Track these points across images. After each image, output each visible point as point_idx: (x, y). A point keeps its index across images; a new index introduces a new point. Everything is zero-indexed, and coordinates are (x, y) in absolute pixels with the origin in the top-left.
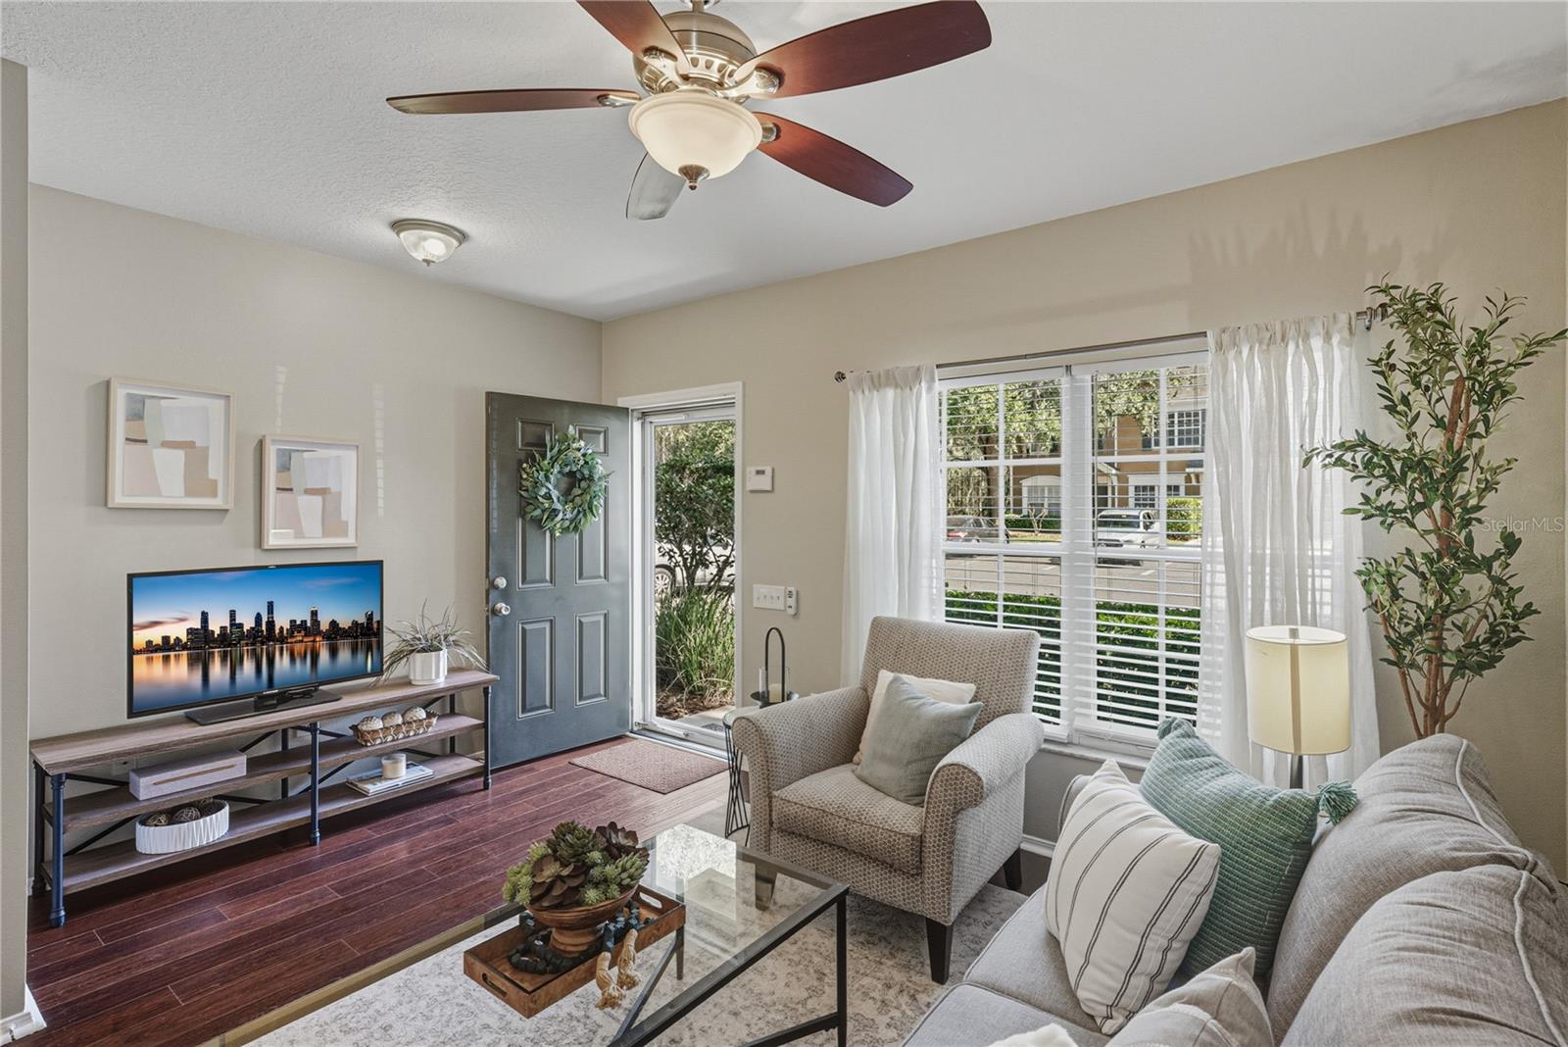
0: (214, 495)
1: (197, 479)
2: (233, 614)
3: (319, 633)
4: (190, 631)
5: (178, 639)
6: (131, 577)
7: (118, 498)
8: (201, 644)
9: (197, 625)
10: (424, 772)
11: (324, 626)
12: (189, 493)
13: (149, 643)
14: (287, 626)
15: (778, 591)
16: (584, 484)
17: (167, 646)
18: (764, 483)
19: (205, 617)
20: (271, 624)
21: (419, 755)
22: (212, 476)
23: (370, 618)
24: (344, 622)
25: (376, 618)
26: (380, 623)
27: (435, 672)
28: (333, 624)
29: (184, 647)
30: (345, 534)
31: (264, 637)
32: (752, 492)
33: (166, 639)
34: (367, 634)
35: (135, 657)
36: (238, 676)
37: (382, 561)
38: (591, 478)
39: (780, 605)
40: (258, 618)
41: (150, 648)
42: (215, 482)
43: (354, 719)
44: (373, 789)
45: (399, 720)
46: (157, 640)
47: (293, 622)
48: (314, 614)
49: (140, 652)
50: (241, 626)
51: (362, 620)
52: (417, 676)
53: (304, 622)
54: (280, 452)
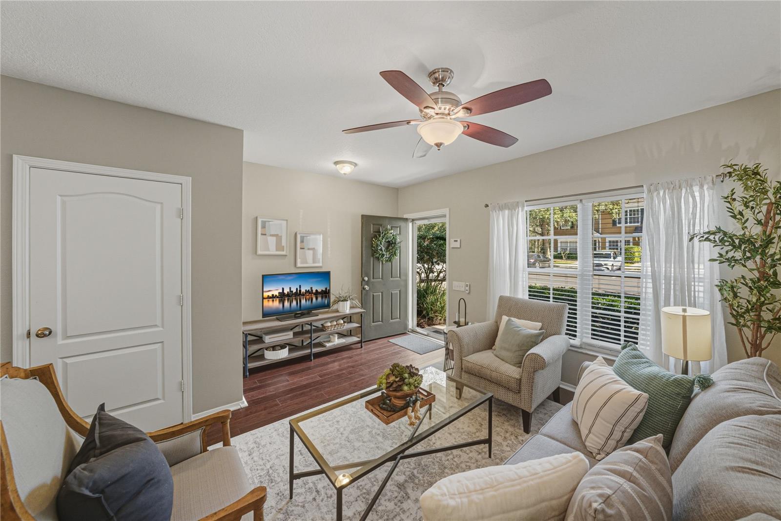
0: (283, 251)
1: (279, 247)
2: (290, 288)
3: (313, 293)
4: (279, 293)
5: (276, 295)
6: (263, 276)
7: (259, 252)
8: (282, 297)
9: (281, 291)
10: (343, 341)
11: (314, 291)
12: (277, 250)
13: (268, 296)
14: (304, 291)
15: (463, 284)
16: (393, 245)
17: (273, 297)
18: (457, 245)
19: (283, 289)
20: (300, 291)
21: (341, 335)
22: (283, 245)
23: (326, 289)
24: (319, 290)
25: (328, 289)
26: (329, 290)
27: (346, 308)
28: (317, 290)
29: (278, 297)
30: (319, 263)
31: (298, 294)
32: (453, 248)
33: (273, 295)
34: (326, 293)
35: (264, 300)
36: (292, 305)
37: (330, 272)
38: (395, 243)
39: (463, 289)
40: (297, 289)
41: (269, 297)
42: (284, 246)
43: (322, 322)
44: (328, 345)
45: (335, 323)
46: (271, 295)
47: (306, 290)
48: (311, 288)
49: (266, 298)
50: (292, 291)
51: (324, 289)
52: (340, 309)
53: (309, 290)
54: (301, 236)
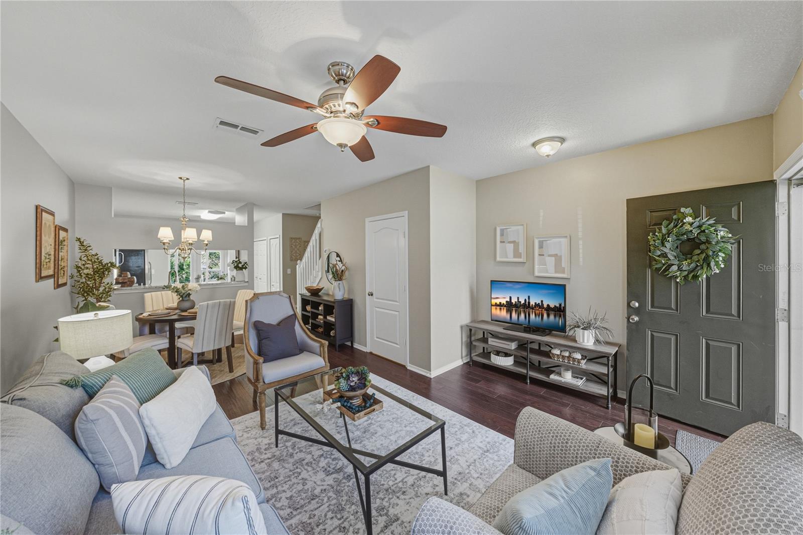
0: (521, 258)
1: (517, 254)
2: (518, 298)
3: (544, 308)
4: (507, 302)
5: (503, 304)
6: (491, 281)
7: (498, 259)
8: (509, 306)
9: (509, 300)
11: (545, 306)
12: (515, 257)
13: (496, 303)
14: (534, 304)
17: (500, 305)
19: (510, 298)
20: (529, 303)
23: (560, 305)
24: (552, 306)
25: (563, 305)
26: (565, 308)
28: (548, 305)
29: (505, 306)
31: (526, 306)
33: (500, 303)
34: (560, 311)
37: (565, 285)
40: (525, 300)
41: (496, 305)
42: (521, 253)
46: (498, 303)
47: (535, 303)
48: (542, 301)
49: (493, 306)
50: (520, 302)
51: (558, 305)
52: (579, 338)
53: (539, 304)
54: (540, 241)
